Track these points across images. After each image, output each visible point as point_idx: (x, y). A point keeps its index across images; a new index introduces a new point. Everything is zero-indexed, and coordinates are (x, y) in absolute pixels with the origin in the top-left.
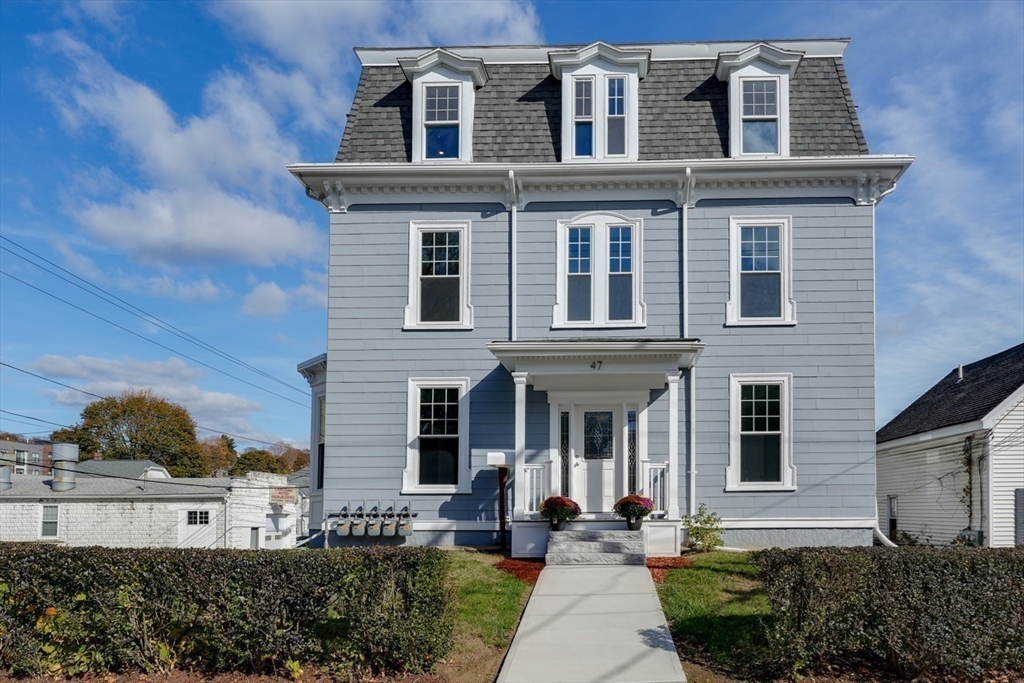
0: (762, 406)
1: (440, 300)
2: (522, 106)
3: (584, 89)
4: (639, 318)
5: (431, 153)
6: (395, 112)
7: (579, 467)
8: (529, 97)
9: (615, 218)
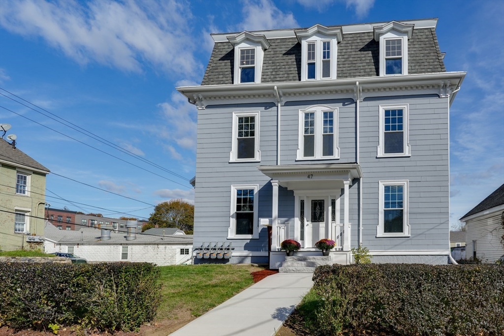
0: (394, 195)
1: (246, 149)
2: (285, 57)
3: (312, 47)
4: (336, 155)
5: (243, 80)
6: (228, 62)
7: (309, 226)
8: (288, 53)
9: (326, 108)
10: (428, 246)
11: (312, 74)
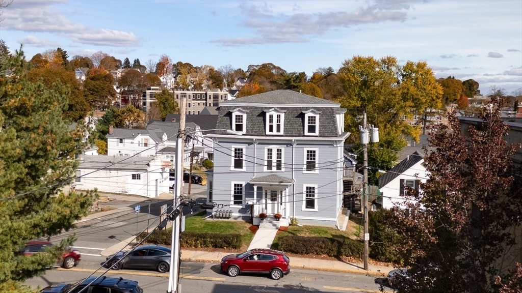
0: (310, 191)
1: (238, 164)
2: (258, 118)
3: (271, 117)
4: (283, 170)
5: (237, 130)
6: (228, 118)
7: (270, 202)
8: (259, 116)
9: (278, 147)
10: (326, 216)
11: (271, 130)
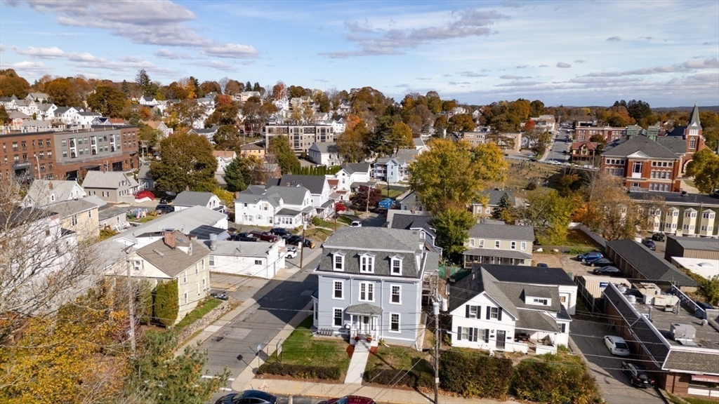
0: (395, 317)
1: (338, 294)
3: (364, 259)
4: (374, 300)
5: (337, 267)
6: (330, 258)
7: (363, 324)
8: (354, 257)
9: (370, 283)
10: (408, 338)
11: (364, 269)
